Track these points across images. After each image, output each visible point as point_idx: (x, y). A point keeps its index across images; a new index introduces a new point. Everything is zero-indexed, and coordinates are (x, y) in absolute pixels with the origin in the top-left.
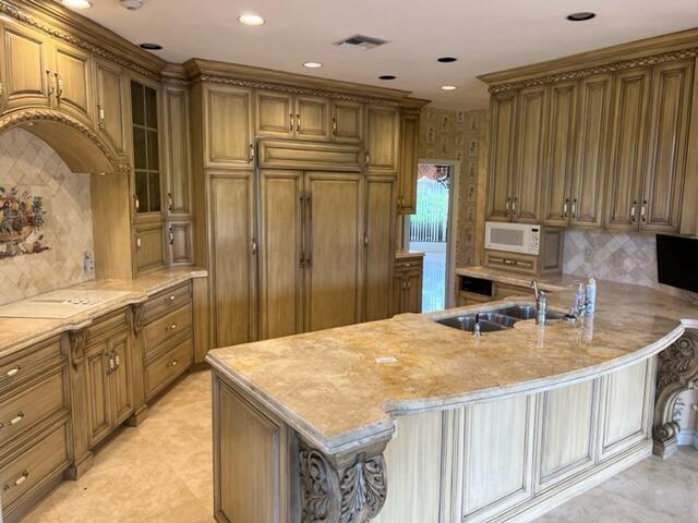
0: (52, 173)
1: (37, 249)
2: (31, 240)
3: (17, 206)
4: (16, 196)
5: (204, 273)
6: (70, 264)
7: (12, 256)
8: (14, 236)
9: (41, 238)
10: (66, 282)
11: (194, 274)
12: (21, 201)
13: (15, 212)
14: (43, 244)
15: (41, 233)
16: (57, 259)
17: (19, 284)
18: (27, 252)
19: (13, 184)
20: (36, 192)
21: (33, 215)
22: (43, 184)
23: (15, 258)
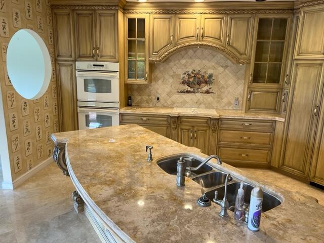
0: (221, 65)
1: (207, 92)
2: (205, 88)
3: (200, 76)
4: (200, 73)
5: (283, 120)
6: (225, 100)
7: (195, 93)
8: (197, 86)
9: (210, 88)
10: (222, 107)
11: (277, 119)
12: (203, 74)
13: (199, 78)
14: (211, 91)
15: (211, 87)
16: (218, 98)
17: (197, 103)
18: (202, 93)
19: (199, 69)
20: (210, 72)
21: (208, 80)
22: (214, 68)
23: (196, 94)
